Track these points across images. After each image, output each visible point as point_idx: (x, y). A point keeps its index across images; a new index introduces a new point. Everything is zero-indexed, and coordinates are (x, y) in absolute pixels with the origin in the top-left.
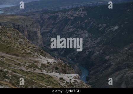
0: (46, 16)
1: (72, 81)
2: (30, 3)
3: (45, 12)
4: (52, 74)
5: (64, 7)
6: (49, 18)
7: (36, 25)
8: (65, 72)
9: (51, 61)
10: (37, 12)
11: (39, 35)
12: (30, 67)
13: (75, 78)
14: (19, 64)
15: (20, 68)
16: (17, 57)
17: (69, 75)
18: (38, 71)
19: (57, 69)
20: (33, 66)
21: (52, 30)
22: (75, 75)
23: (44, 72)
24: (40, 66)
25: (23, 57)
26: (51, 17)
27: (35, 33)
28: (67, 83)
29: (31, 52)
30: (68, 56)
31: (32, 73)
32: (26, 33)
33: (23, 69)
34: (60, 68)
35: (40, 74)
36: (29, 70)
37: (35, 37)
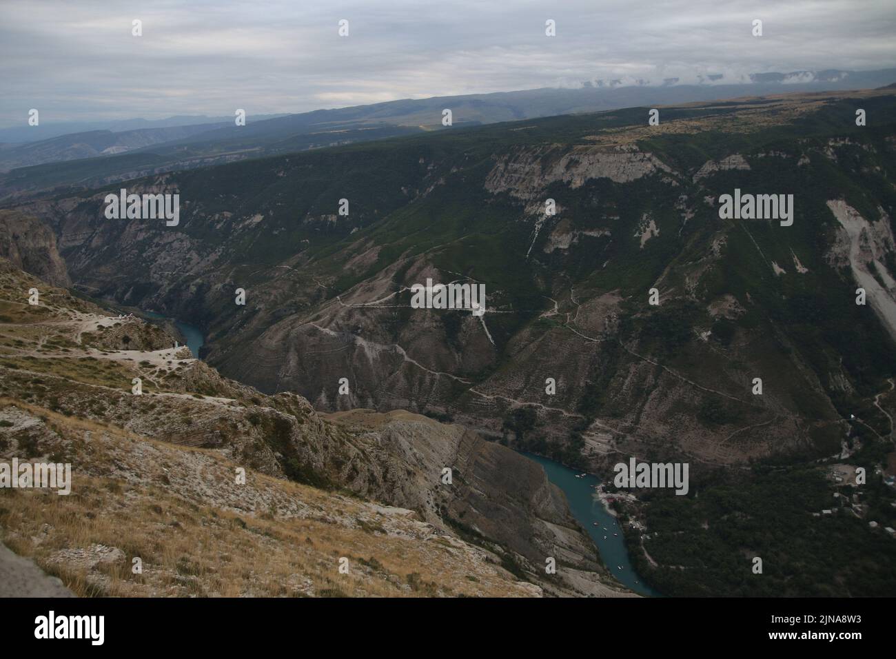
0: (68, 205)
1: (175, 365)
2: (13, 171)
3: (64, 193)
4: (119, 356)
5: (115, 178)
6: (75, 211)
7: (41, 232)
8: (149, 346)
9: (107, 321)
10: (40, 195)
11: (55, 256)
12: (51, 346)
13: (179, 356)
14: (20, 344)
15: (23, 352)
16: (9, 325)
17: (163, 352)
18: (76, 354)
19: (126, 340)
20: (61, 342)
21: (90, 239)
22: (179, 349)
23: (96, 353)
24: (79, 340)
25: (25, 321)
26: (81, 206)
27: (44, 253)
28: (162, 372)
29: (46, 306)
30: (144, 303)
31: (62, 363)
32: (16, 255)
33: (34, 353)
34: (135, 337)
35: (84, 360)
36: (52, 355)
37: (44, 265)
